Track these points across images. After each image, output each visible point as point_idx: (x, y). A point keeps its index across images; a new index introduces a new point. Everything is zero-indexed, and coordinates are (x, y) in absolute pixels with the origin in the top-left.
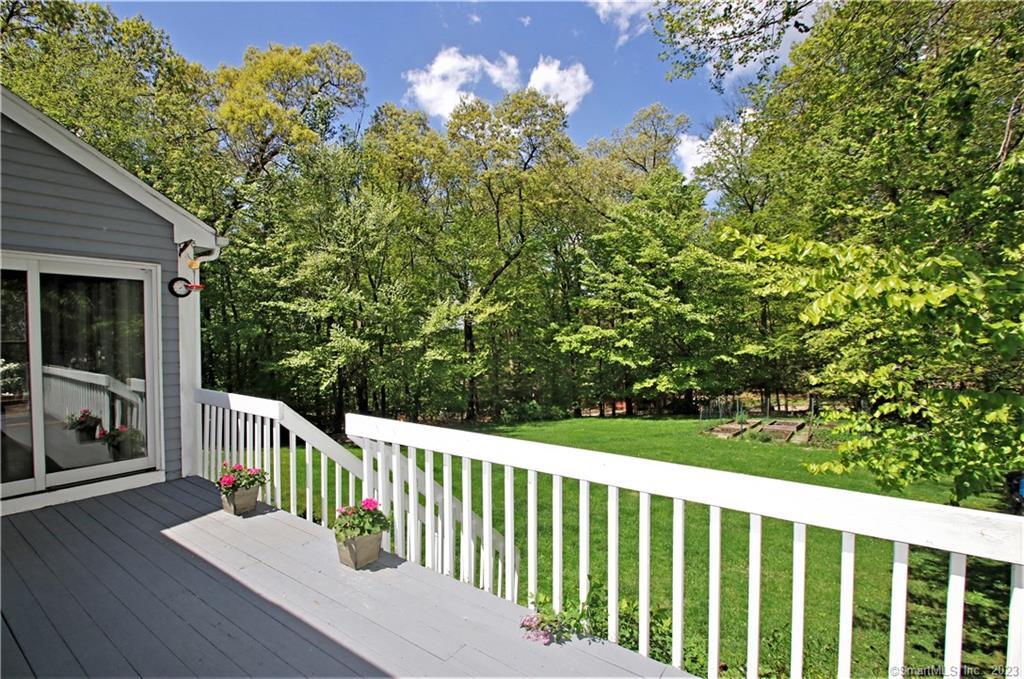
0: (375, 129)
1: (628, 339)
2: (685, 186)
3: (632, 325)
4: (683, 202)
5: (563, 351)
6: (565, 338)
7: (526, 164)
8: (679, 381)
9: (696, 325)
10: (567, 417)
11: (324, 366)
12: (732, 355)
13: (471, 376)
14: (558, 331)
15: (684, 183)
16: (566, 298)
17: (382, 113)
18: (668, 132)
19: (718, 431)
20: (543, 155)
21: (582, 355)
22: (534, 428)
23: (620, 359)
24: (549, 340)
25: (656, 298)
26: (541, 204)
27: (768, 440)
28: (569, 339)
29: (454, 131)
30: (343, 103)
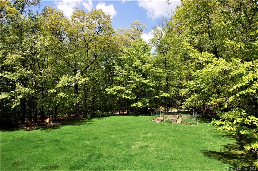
0: (43, 14)
1: (129, 90)
2: (146, 45)
3: (130, 86)
4: (146, 49)
5: (108, 94)
6: (109, 90)
7: (98, 33)
8: (144, 104)
9: (149, 87)
10: (109, 115)
11: (14, 99)
12: (159, 96)
13: (76, 103)
14: (107, 87)
15: (146, 44)
16: (110, 77)
17: (47, 9)
18: (141, 29)
19: (156, 120)
20: (103, 31)
21: (114, 95)
22: (97, 120)
23: (126, 97)
24: (104, 90)
25: (138, 78)
26: (102, 46)
27: (170, 123)
28: (110, 90)
29: (73, 18)
30: (32, 4)
